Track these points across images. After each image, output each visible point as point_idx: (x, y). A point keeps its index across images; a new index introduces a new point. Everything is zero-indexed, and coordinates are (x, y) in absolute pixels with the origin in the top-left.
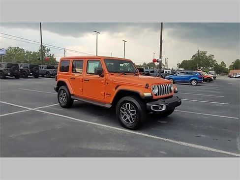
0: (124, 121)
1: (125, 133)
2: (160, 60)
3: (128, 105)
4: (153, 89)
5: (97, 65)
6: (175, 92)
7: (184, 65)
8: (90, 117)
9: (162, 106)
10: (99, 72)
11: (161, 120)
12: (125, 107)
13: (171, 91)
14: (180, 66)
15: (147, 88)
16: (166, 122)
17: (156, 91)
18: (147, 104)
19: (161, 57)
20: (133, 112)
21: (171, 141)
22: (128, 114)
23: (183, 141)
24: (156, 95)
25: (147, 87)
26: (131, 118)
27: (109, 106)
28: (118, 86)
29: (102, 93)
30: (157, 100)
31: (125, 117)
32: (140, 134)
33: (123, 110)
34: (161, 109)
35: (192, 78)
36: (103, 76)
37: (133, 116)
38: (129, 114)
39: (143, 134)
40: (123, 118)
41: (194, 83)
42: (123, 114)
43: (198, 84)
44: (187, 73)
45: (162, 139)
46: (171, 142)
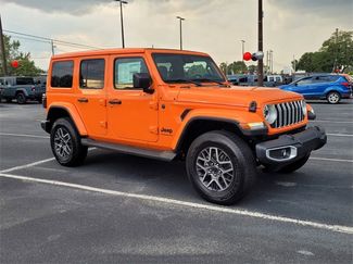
0: (206, 186)
1: (211, 214)
2: (260, 54)
3: (213, 151)
4: (267, 113)
5: (137, 67)
6: (309, 118)
7: (307, 63)
8: (129, 183)
9: (288, 150)
10: (143, 83)
11: (284, 181)
12: (206, 155)
13: (303, 116)
14: (298, 66)
15: (254, 111)
16: (293, 184)
17: (273, 117)
18: (258, 147)
19: (260, 49)
20: (225, 167)
21: (315, 224)
22: (213, 170)
23: (343, 225)
24: (273, 126)
25: (253, 108)
26: (220, 179)
27: (170, 156)
28: (187, 111)
29: (152, 128)
30: (276, 136)
31: (208, 178)
32: (245, 213)
33: (202, 163)
34: (286, 157)
35: (328, 90)
36: (151, 92)
37: (225, 175)
38: (216, 170)
39: (252, 214)
40: (202, 179)
41: (333, 98)
42: (203, 172)
43: (342, 101)
44: (317, 78)
45: (295, 221)
46: (317, 228)
